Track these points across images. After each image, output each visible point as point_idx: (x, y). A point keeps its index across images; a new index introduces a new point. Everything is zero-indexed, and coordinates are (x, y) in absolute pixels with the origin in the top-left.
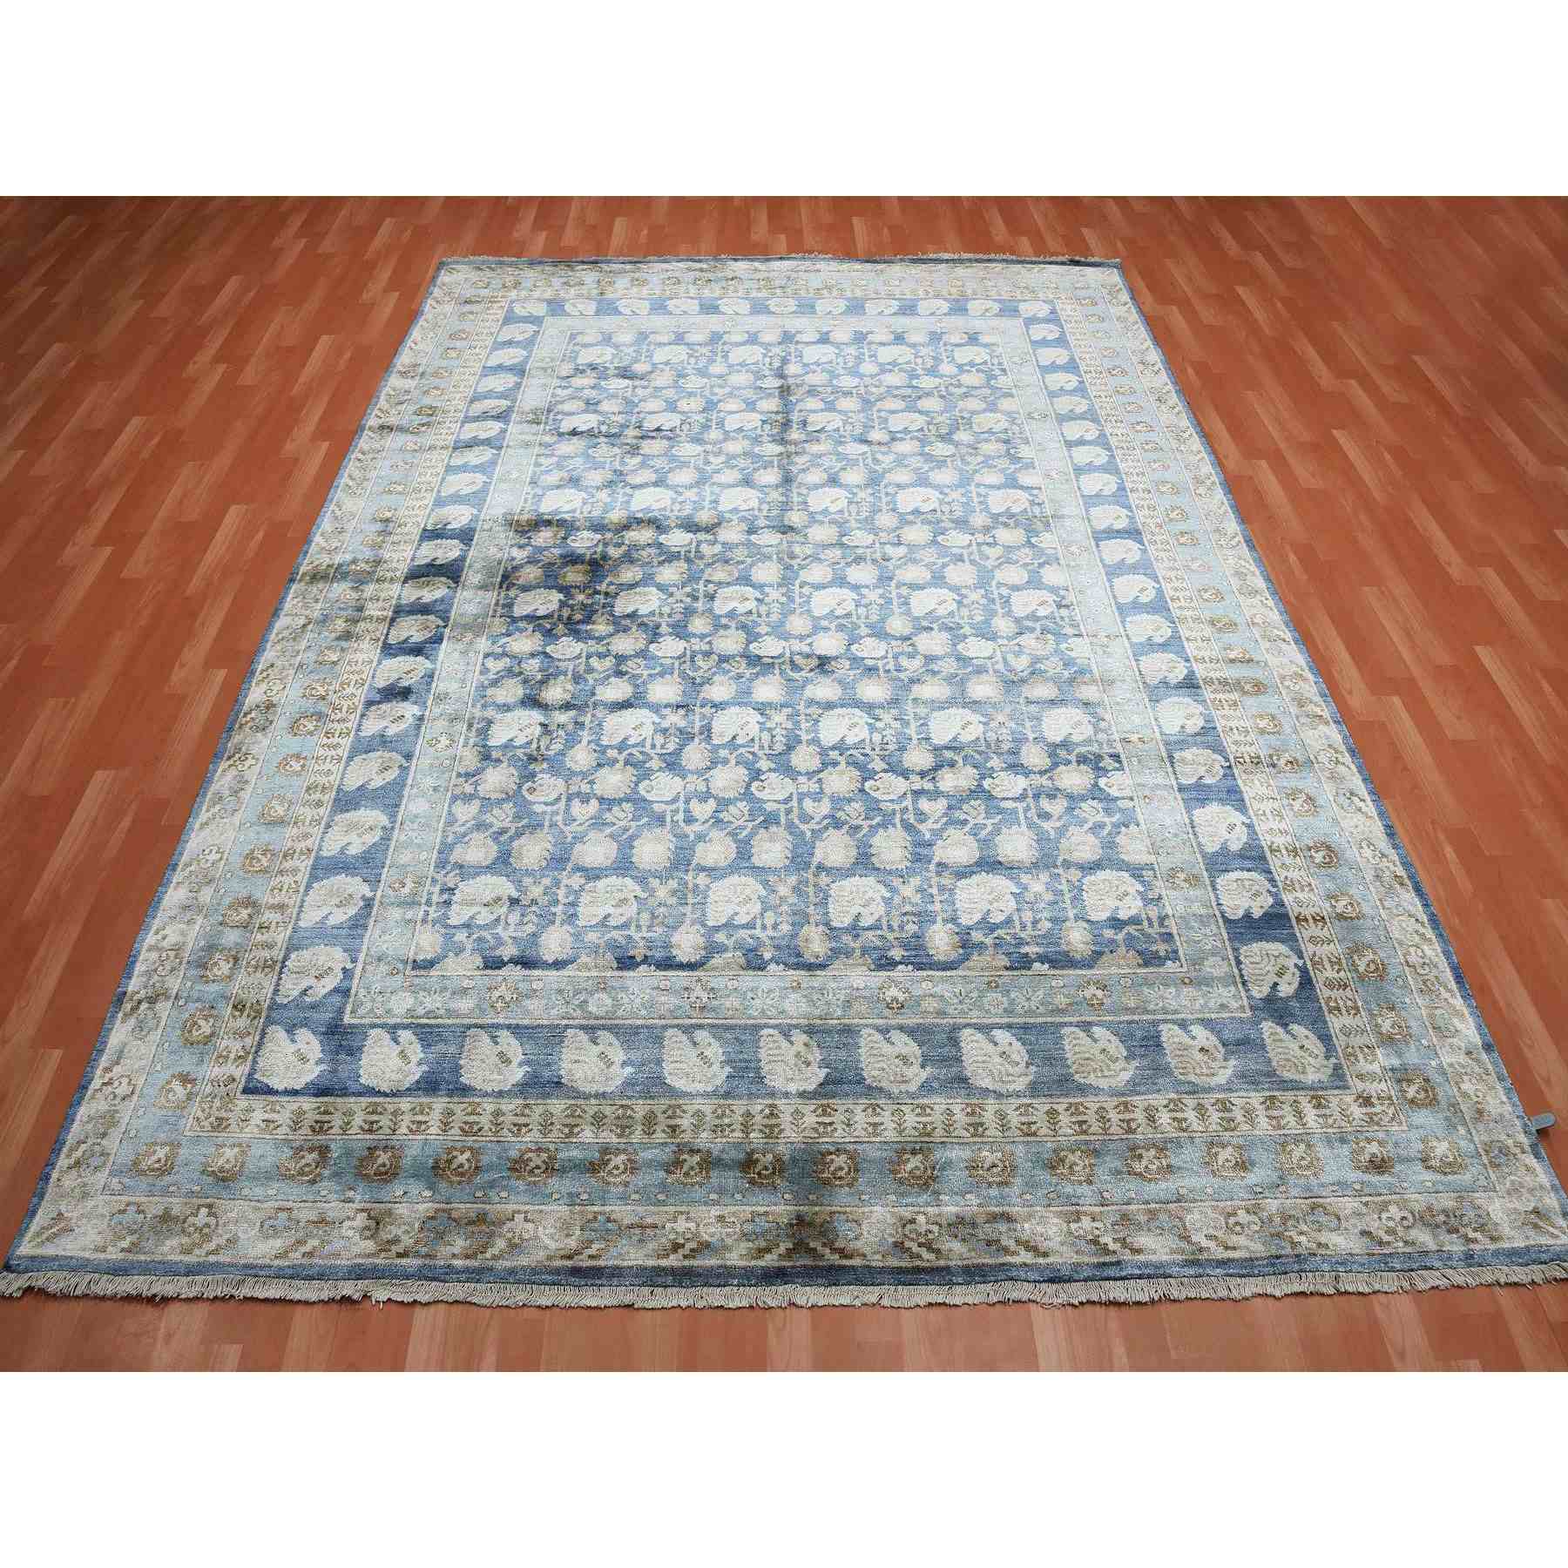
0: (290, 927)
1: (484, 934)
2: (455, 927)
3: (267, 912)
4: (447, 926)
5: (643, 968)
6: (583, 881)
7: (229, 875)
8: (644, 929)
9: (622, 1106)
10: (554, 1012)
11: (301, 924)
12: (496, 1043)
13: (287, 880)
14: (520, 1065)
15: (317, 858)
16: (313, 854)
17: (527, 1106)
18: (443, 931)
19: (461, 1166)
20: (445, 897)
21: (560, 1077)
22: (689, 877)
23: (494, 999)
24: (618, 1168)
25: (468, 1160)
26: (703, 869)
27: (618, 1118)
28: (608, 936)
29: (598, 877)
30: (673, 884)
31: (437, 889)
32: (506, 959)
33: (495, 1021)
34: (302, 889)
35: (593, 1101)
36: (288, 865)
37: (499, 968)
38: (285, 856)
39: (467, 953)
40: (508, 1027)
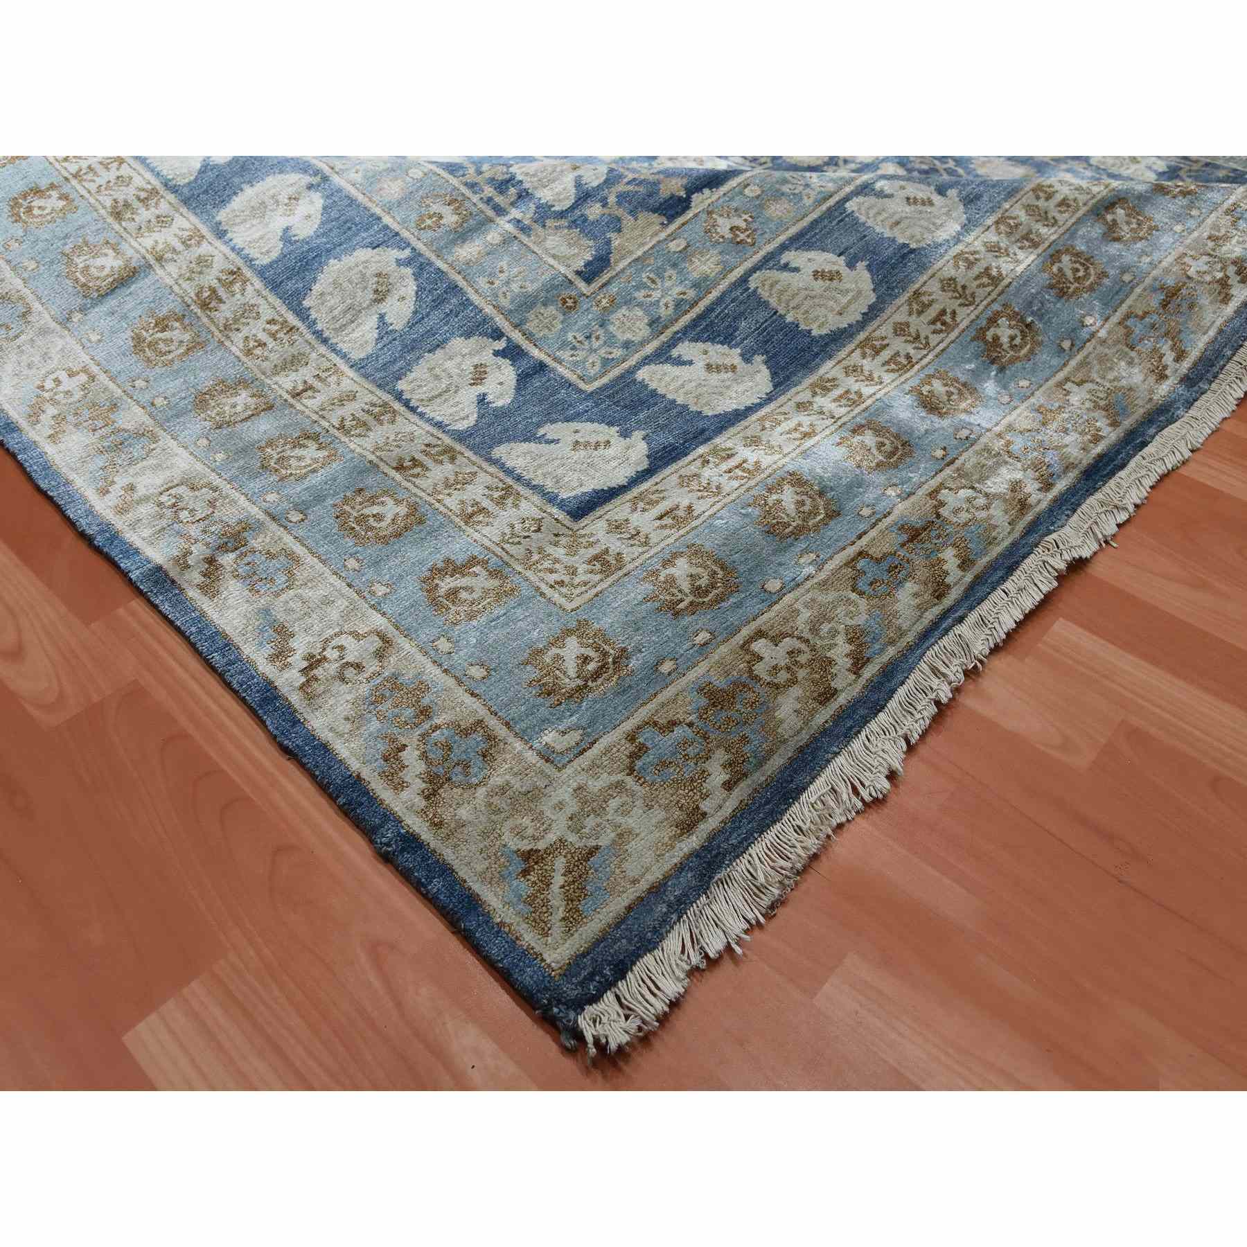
0: (344, 367)
1: (621, 188)
2: (573, 208)
3: (280, 379)
4: (562, 215)
7: (140, 383)
9: (997, 223)
10: (807, 202)
11: (357, 355)
12: (796, 270)
13: (257, 329)
14: (851, 265)
15: (261, 272)
16: (248, 273)
17: (917, 294)
18: (564, 222)
19: (949, 394)
20: (512, 191)
21: (905, 245)
23: (729, 236)
24: (1078, 270)
25: (945, 385)
27: (1009, 234)
31: (489, 191)
32: (683, 194)
33: (762, 253)
34: (293, 320)
35: (968, 239)
36: (225, 312)
37: (688, 207)
38: (205, 306)
39: (628, 221)
40: (784, 248)
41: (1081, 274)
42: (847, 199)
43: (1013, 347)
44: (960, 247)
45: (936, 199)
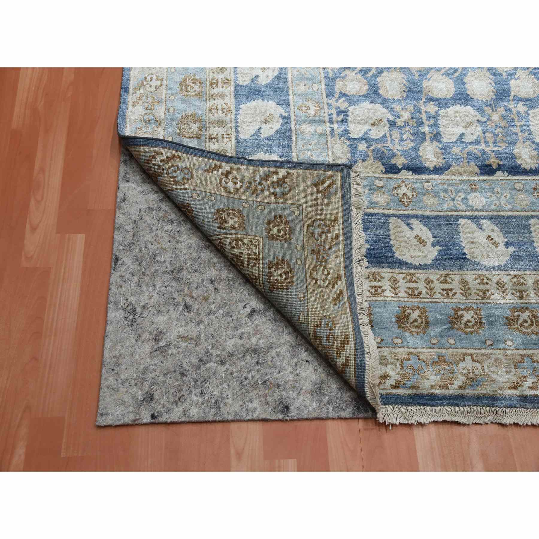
0: (233, 138)
1: (380, 146)
2: (356, 139)
3: (212, 127)
4: (350, 139)
5: (499, 173)
6: (436, 109)
7: (172, 97)
8: (491, 144)
9: (515, 276)
10: (445, 206)
11: (241, 136)
12: (412, 229)
13: (220, 103)
14: (434, 245)
15: (236, 86)
16: (232, 83)
17: (448, 275)
18: (348, 143)
20: (342, 117)
21: (465, 254)
22: (511, 106)
23: (400, 196)
24: (526, 322)
25: (419, 316)
26: (521, 100)
27: (515, 284)
28: (467, 150)
29: (447, 106)
30: (501, 111)
31: (334, 111)
32: (400, 167)
33: (406, 212)
34: (233, 109)
35: (494, 272)
36: (215, 91)
37: (397, 173)
38: (211, 84)
39: (370, 160)
40: (416, 217)
41: (526, 325)
42: (463, 217)
43: (466, 324)
44: (486, 273)
45: (502, 246)
